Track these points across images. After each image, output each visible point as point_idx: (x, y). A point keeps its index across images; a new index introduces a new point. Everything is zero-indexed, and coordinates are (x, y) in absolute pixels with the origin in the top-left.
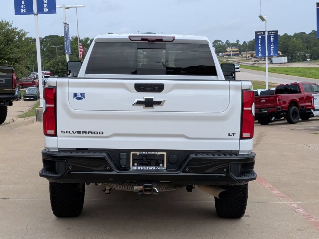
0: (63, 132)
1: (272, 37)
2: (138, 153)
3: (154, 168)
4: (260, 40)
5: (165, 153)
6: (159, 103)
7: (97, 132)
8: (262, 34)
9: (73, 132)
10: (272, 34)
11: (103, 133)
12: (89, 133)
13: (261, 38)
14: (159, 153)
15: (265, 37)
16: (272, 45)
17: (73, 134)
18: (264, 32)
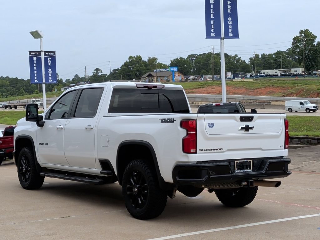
0: (201, 150)
1: (49, 59)
2: (238, 161)
3: (246, 171)
4: (35, 61)
5: (251, 160)
6: (252, 128)
7: (219, 149)
8: (37, 55)
9: (206, 150)
10: (48, 55)
11: (222, 149)
12: (215, 149)
13: (36, 59)
14: (249, 161)
15: (40, 58)
16: (50, 70)
17: (206, 151)
18: (40, 52)
